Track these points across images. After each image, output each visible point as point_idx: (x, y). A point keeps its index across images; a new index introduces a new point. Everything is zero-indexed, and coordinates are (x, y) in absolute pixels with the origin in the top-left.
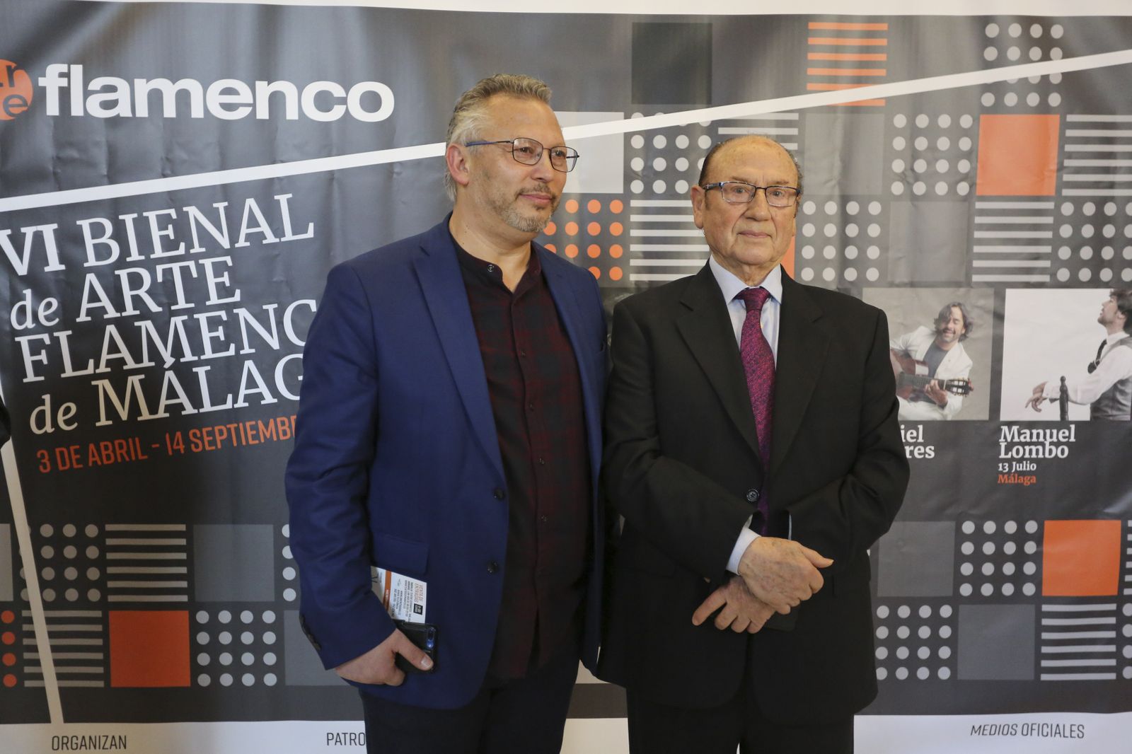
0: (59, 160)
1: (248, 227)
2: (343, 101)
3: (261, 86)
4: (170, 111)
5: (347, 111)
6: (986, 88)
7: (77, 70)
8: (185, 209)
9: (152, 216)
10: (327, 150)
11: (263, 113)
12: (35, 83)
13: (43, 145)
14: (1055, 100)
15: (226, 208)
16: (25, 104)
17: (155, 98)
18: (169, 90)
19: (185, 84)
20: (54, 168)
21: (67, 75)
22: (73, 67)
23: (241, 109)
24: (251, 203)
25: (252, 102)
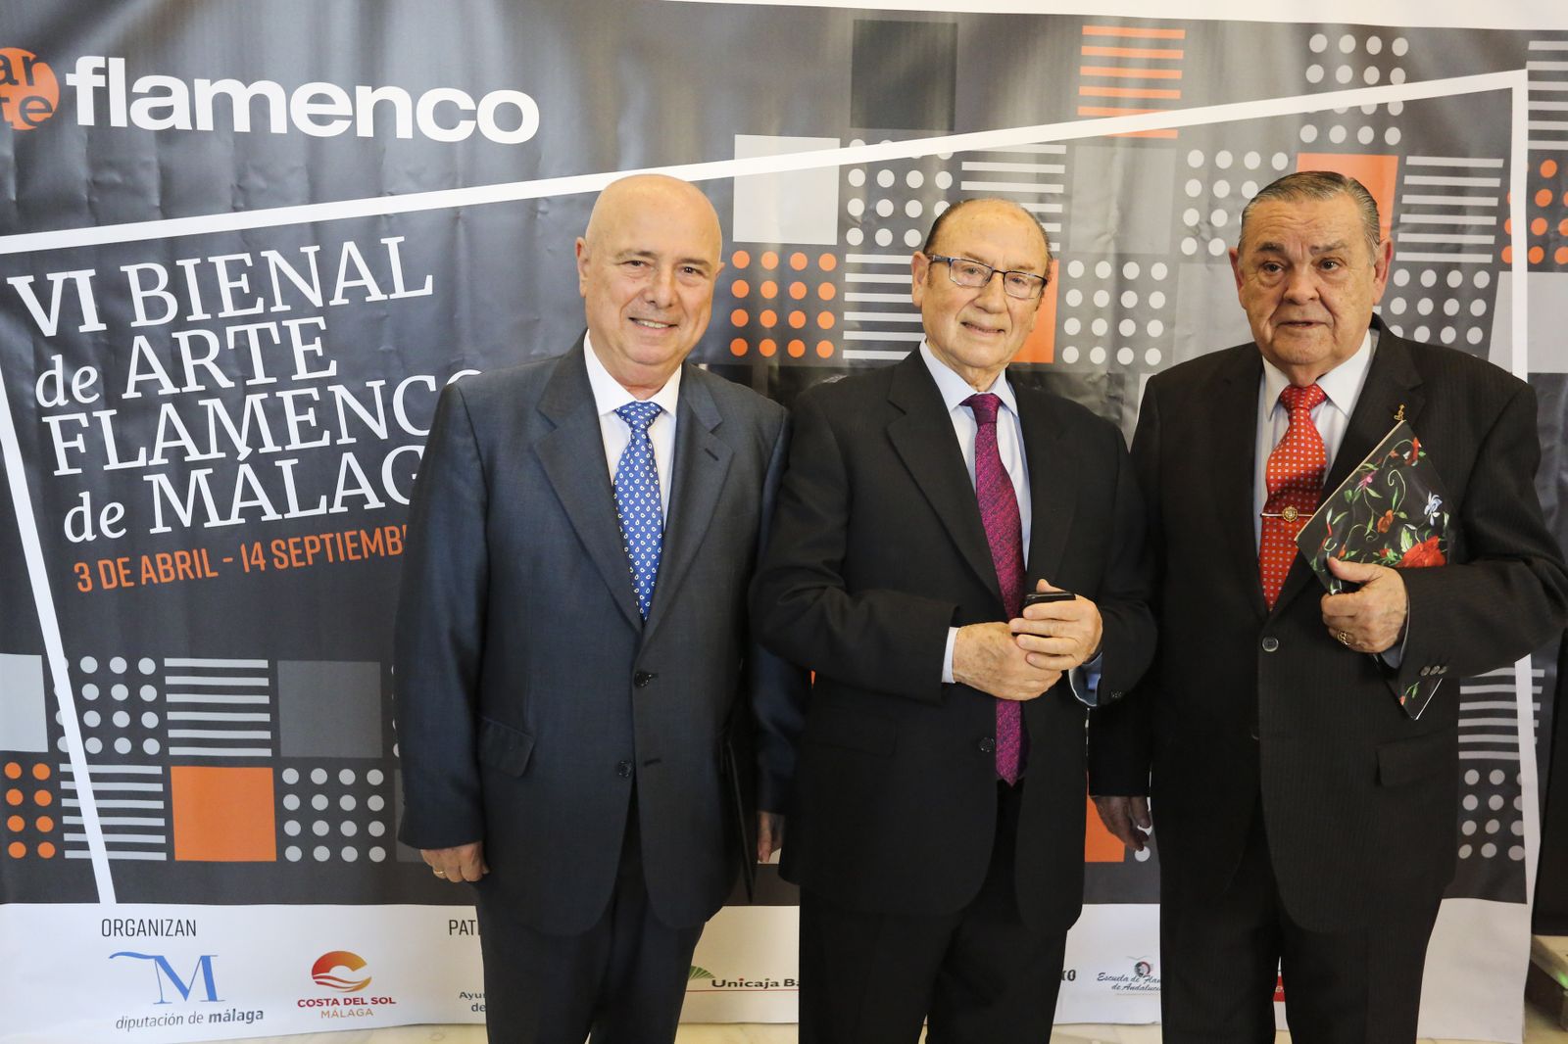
0: (95, 185)
2: (472, 115)
3: (364, 93)
4: (242, 123)
6: (1308, 118)
8: (263, 254)
9: (220, 262)
10: (451, 182)
11: (366, 129)
12: (62, 82)
13: (74, 164)
14: (1393, 136)
16: (49, 108)
17: (223, 106)
18: (241, 95)
19: (260, 87)
21: (104, 71)
25: (351, 114)
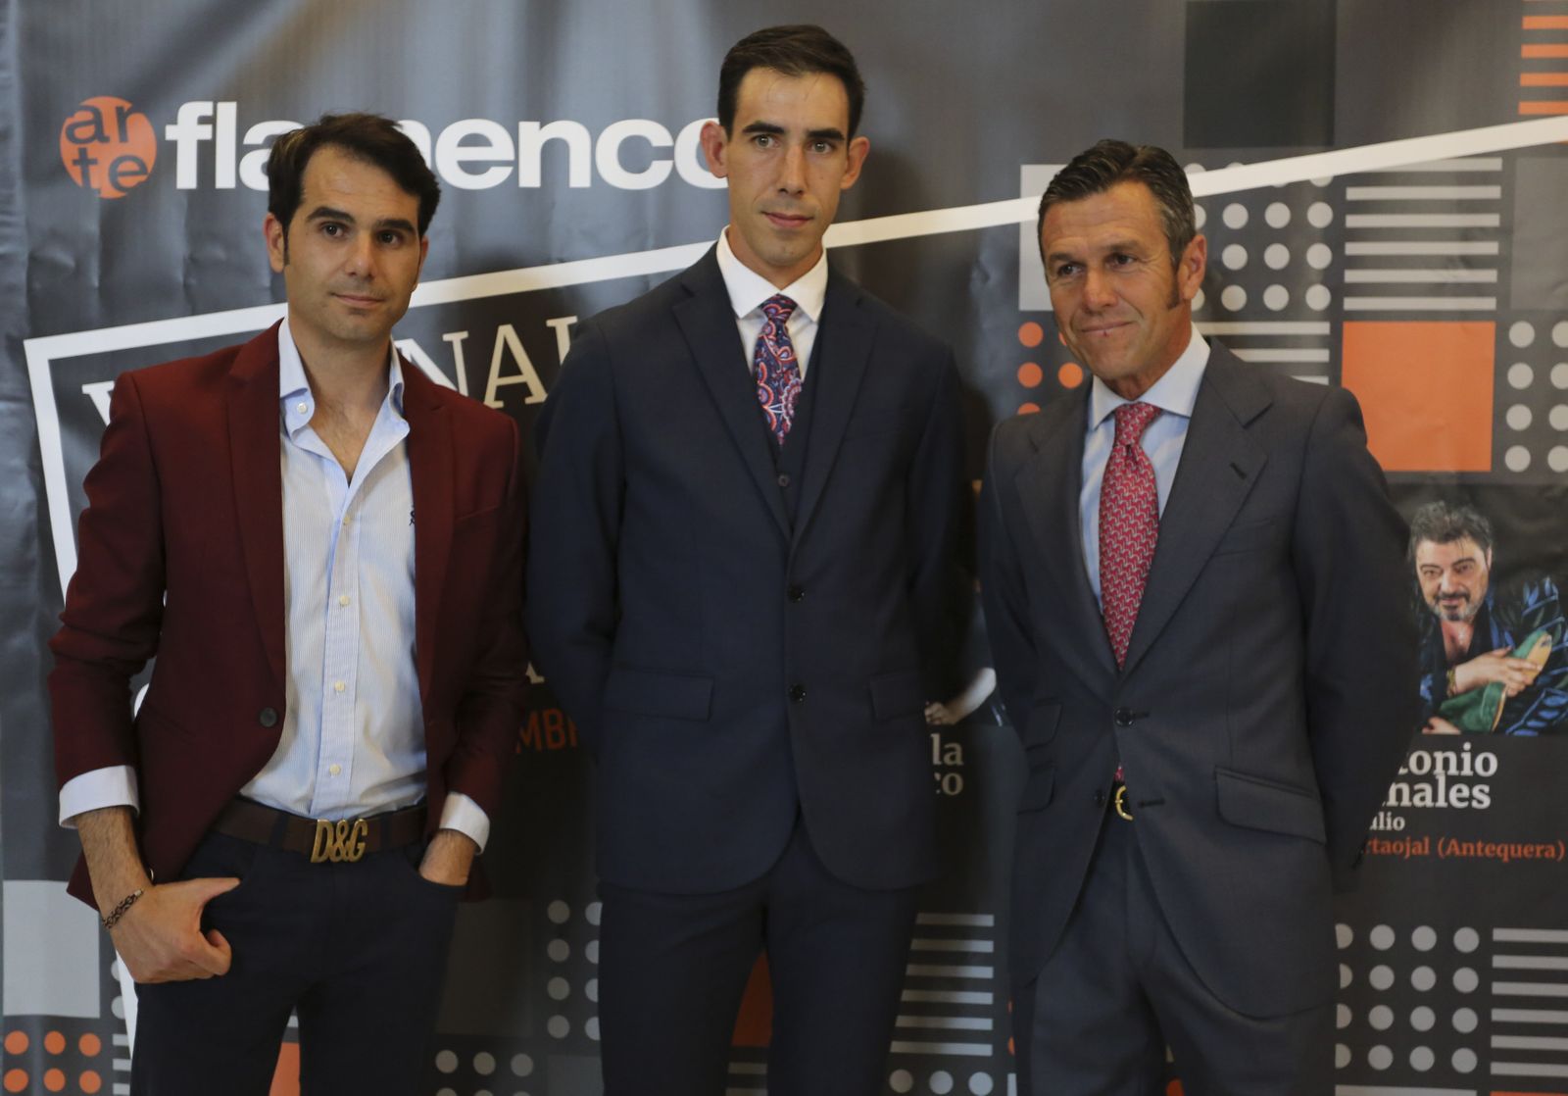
1: (502, 374)
5: (674, 171)
7: (228, 111)
15: (464, 342)
20: (186, 275)
22: (221, 106)
23: (493, 170)
24: (506, 333)
